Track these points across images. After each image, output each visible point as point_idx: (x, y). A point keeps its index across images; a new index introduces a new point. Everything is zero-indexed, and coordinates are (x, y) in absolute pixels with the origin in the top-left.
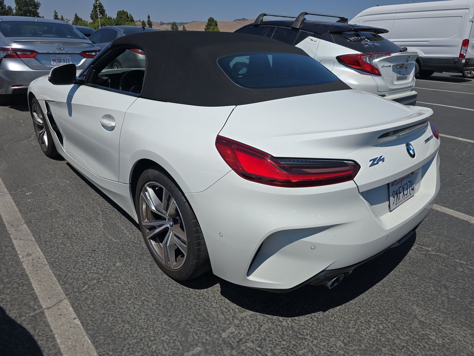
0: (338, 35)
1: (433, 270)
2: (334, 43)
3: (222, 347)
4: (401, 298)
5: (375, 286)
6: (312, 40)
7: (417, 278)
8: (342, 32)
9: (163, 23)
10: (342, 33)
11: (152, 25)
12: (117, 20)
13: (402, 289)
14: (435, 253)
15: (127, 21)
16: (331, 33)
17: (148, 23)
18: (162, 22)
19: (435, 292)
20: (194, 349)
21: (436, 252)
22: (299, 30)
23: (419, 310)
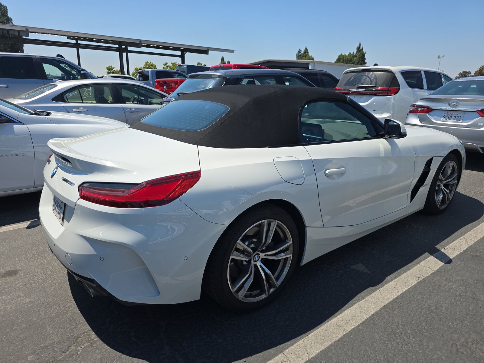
1: (51, 332)
4: (46, 296)
7: (54, 314)
13: (53, 300)
19: (30, 319)
23: (27, 301)
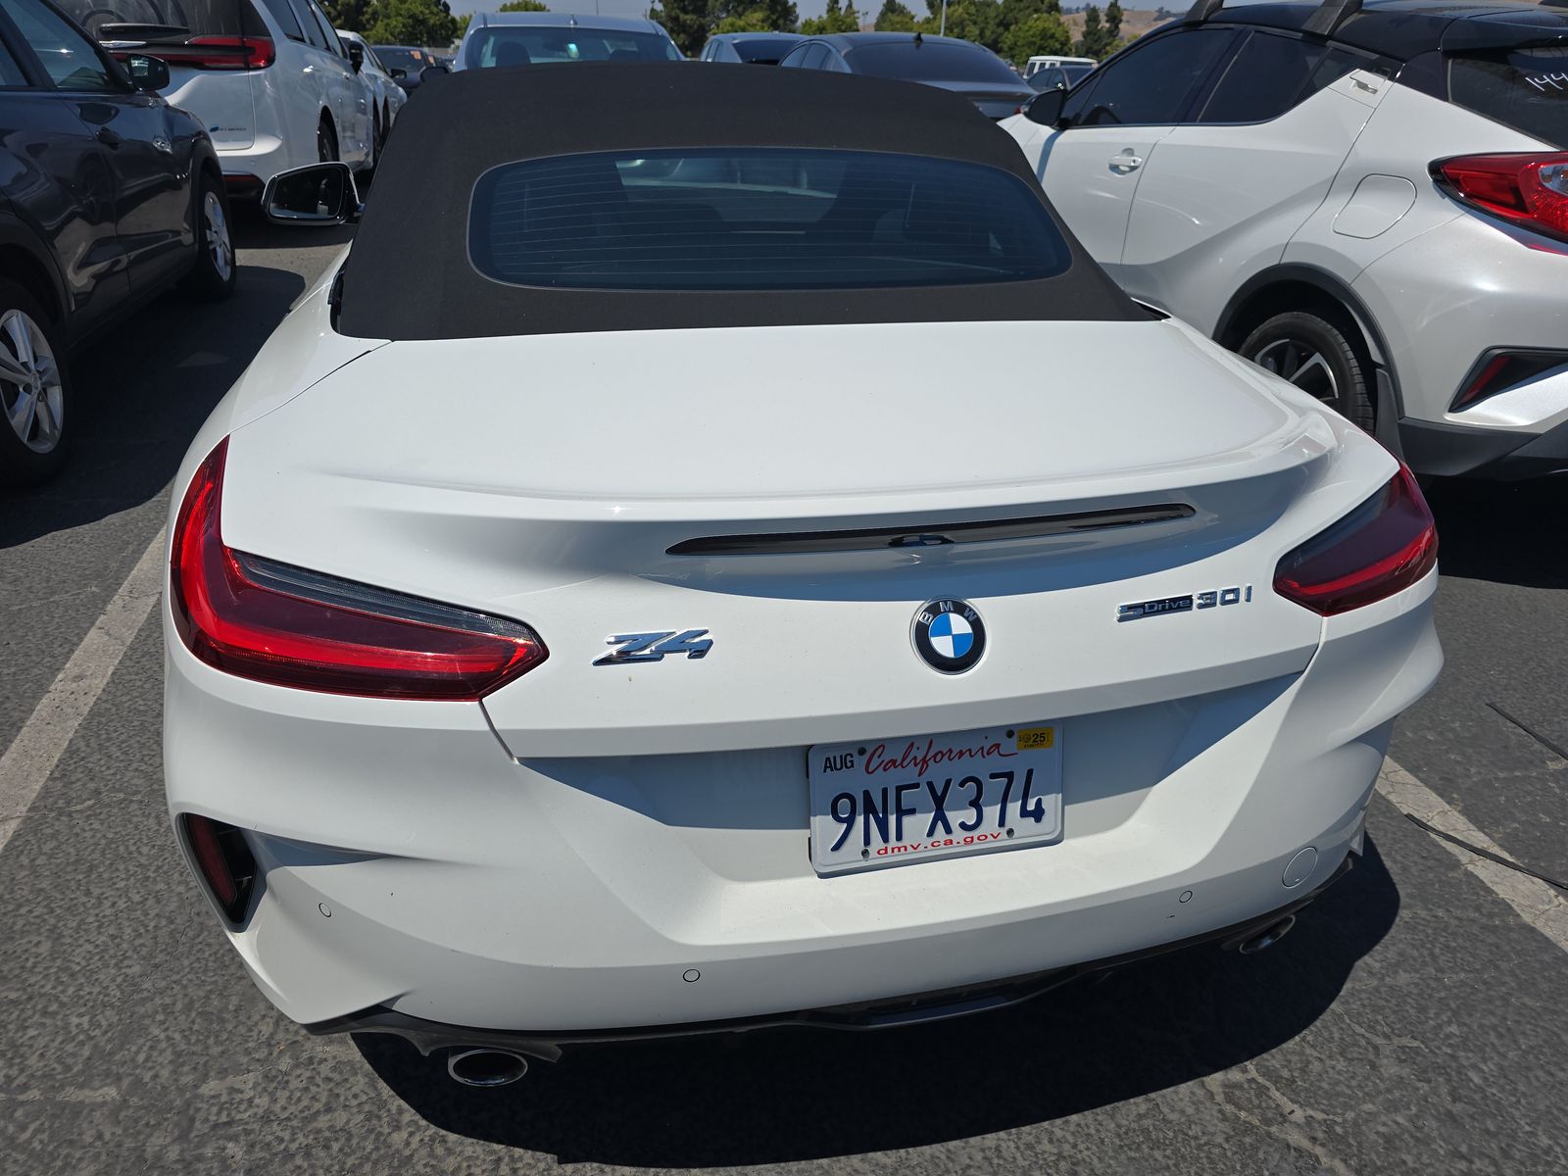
0: (1481, 63)
2: (1445, 99)
3: (166, 1119)
5: (859, 1156)
6: (1363, 86)
8: (1511, 50)
9: (1168, 12)
10: (1510, 57)
11: (1121, 21)
12: (1005, 7)
14: (1306, 1144)
15: (1036, 11)
16: (1449, 54)
17: (1107, 15)
18: (1165, 9)
20: (101, 1088)
21: (1314, 1139)
22: (1330, 43)
